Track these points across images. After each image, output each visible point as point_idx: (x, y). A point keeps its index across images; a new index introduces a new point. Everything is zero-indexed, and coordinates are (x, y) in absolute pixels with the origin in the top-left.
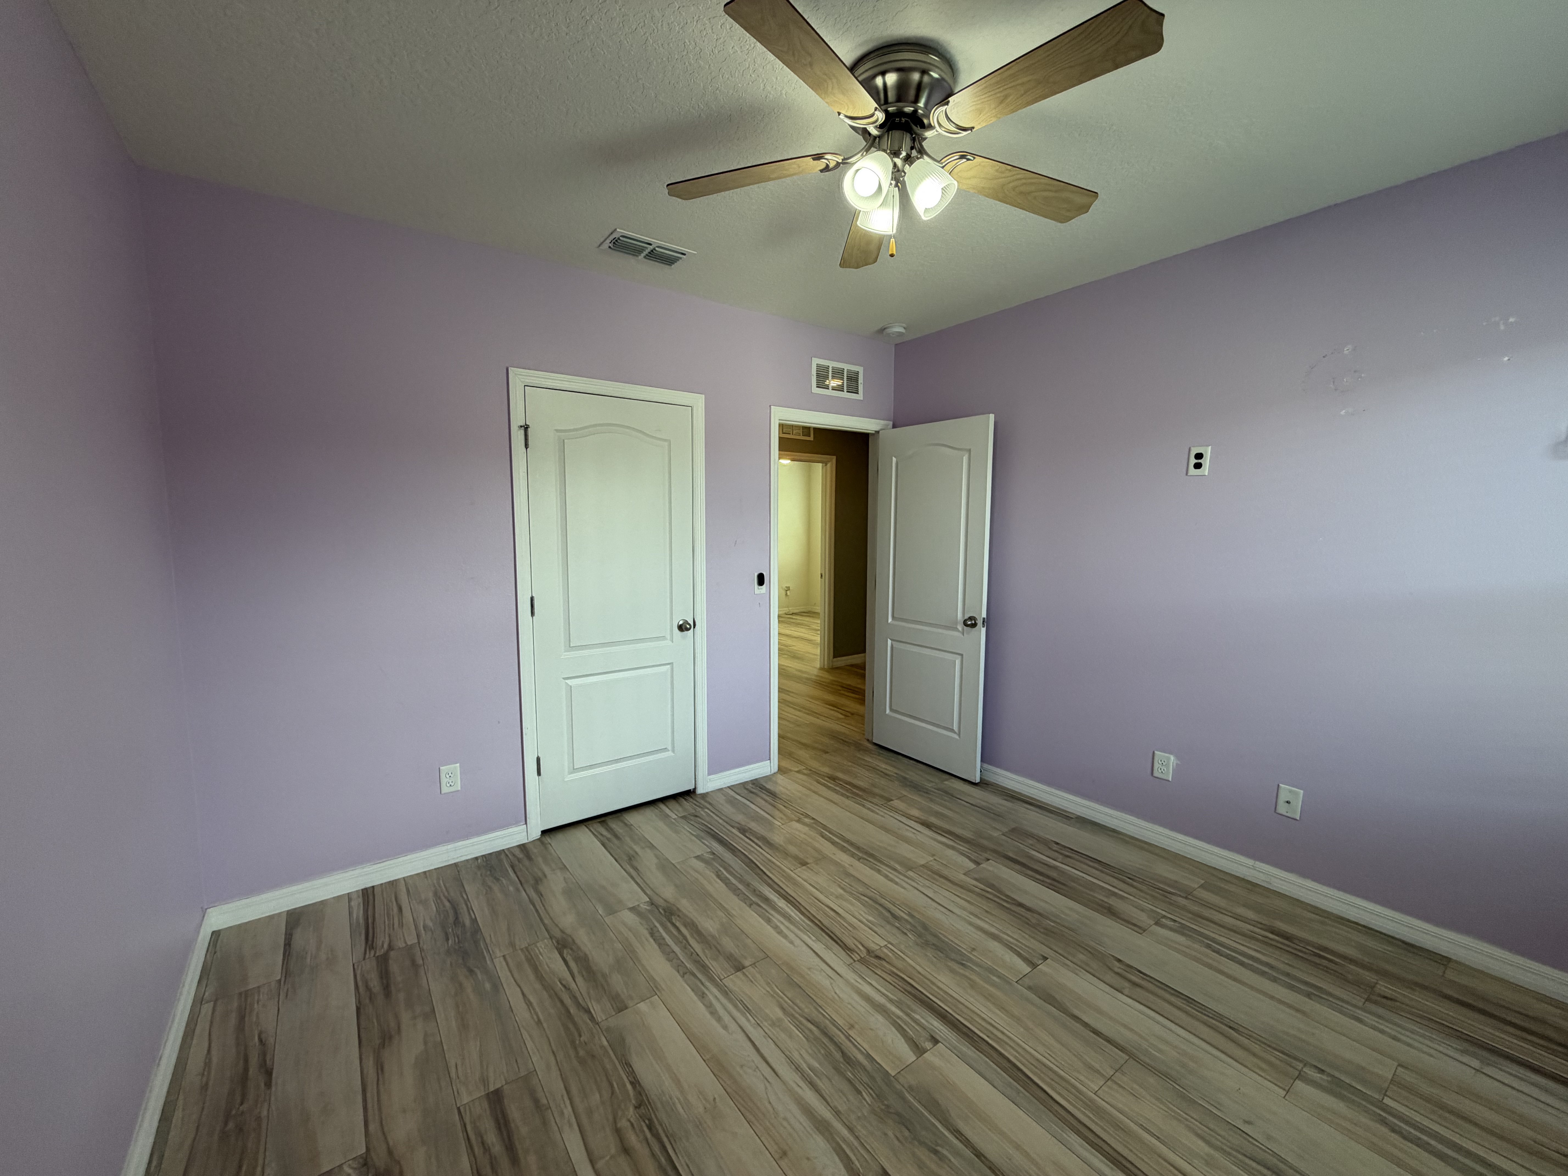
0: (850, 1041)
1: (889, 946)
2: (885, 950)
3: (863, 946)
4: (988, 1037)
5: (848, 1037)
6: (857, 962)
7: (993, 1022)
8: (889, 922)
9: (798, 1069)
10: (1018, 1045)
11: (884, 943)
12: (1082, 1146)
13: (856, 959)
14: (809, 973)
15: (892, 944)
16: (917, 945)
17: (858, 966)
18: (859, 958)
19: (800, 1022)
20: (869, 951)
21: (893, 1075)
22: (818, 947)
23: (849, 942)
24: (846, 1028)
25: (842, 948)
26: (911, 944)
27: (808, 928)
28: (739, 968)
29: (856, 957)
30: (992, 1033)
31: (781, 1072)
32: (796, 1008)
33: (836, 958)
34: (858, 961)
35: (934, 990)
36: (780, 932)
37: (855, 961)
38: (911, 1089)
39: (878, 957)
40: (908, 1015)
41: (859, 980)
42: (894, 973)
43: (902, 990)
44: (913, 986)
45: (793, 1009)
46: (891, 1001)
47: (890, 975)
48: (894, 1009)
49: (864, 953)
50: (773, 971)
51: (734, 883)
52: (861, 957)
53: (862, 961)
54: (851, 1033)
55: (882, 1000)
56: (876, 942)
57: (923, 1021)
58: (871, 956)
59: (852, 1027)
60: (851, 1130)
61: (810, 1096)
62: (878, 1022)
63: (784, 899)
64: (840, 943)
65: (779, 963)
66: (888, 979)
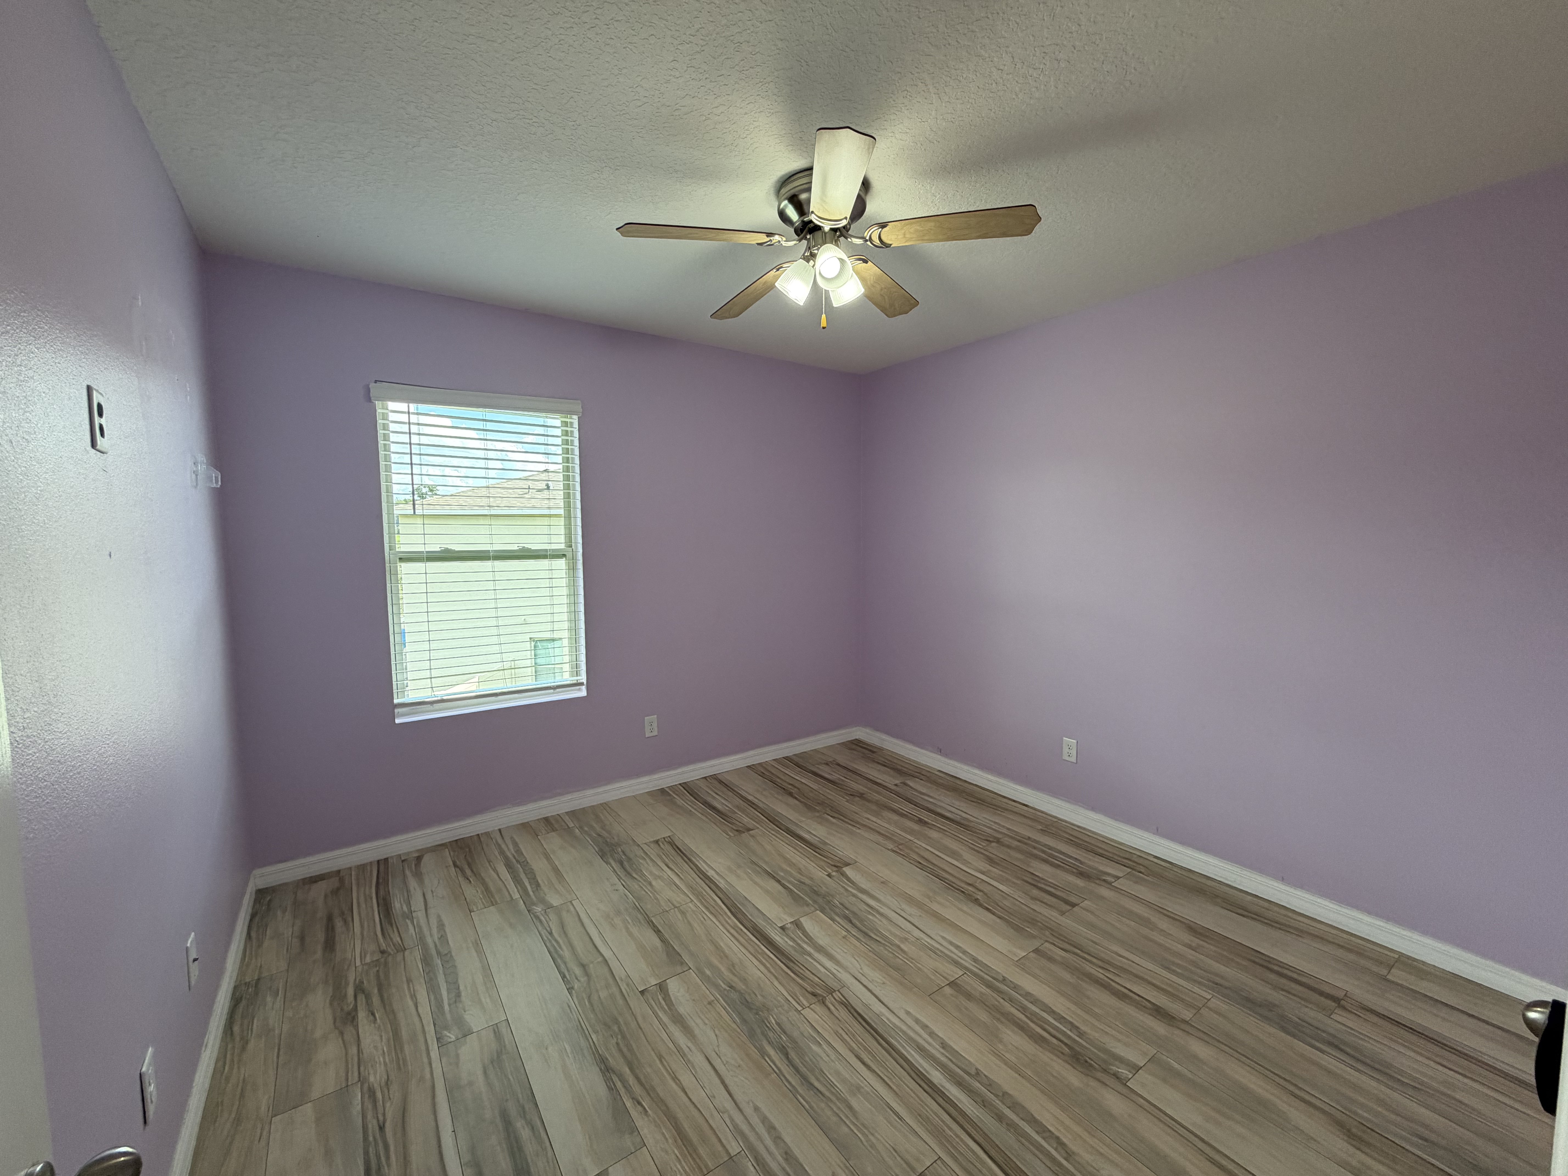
0: (846, 929)
1: (800, 1008)
2: (805, 1003)
3: (829, 1009)
4: (742, 930)
5: (847, 931)
6: (836, 989)
7: (733, 939)
8: (794, 1041)
9: (882, 915)
10: (723, 925)
11: (807, 1012)
12: (719, 882)
13: (837, 992)
14: (884, 980)
15: (796, 1010)
16: (768, 1010)
17: (835, 985)
18: (834, 994)
19: (885, 941)
20: (823, 1002)
21: (818, 912)
22: (877, 1007)
23: (843, 1014)
24: (849, 936)
25: (851, 1005)
26: (775, 1010)
27: (893, 1033)
28: (953, 984)
29: (837, 995)
30: (737, 932)
31: (893, 913)
32: (891, 950)
33: (859, 995)
34: (835, 991)
35: (769, 963)
36: (925, 1027)
37: (838, 991)
38: (808, 905)
39: (814, 995)
40: (799, 945)
41: (835, 971)
42: (801, 979)
43: (796, 962)
44: (788, 967)
45: (893, 950)
46: (810, 955)
47: (807, 978)
48: (808, 949)
49: (829, 1000)
50: (919, 981)
51: (1022, 1122)
52: (832, 995)
53: (831, 991)
54: (844, 933)
55: (816, 955)
56: (815, 1015)
57: (786, 940)
58: (821, 995)
59: (844, 937)
60: (847, 890)
61: (872, 903)
62: (823, 940)
63: (934, 1084)
64: (852, 1011)
65: (915, 989)
66: (809, 973)
